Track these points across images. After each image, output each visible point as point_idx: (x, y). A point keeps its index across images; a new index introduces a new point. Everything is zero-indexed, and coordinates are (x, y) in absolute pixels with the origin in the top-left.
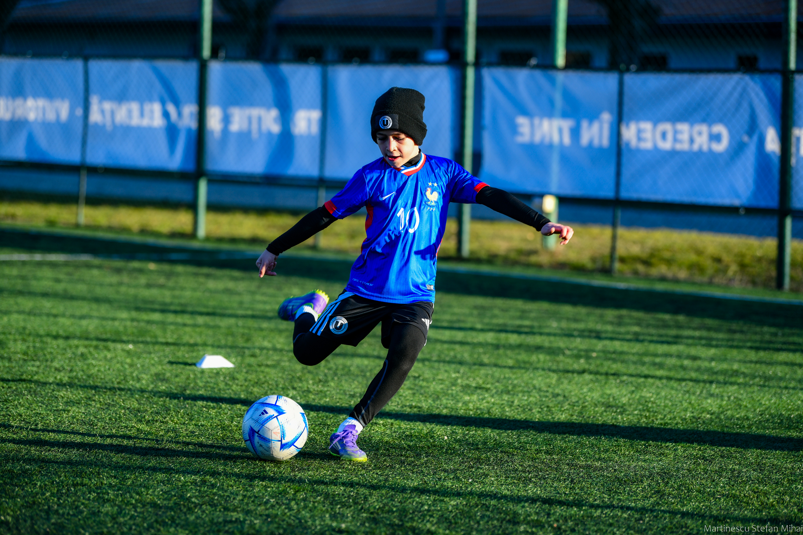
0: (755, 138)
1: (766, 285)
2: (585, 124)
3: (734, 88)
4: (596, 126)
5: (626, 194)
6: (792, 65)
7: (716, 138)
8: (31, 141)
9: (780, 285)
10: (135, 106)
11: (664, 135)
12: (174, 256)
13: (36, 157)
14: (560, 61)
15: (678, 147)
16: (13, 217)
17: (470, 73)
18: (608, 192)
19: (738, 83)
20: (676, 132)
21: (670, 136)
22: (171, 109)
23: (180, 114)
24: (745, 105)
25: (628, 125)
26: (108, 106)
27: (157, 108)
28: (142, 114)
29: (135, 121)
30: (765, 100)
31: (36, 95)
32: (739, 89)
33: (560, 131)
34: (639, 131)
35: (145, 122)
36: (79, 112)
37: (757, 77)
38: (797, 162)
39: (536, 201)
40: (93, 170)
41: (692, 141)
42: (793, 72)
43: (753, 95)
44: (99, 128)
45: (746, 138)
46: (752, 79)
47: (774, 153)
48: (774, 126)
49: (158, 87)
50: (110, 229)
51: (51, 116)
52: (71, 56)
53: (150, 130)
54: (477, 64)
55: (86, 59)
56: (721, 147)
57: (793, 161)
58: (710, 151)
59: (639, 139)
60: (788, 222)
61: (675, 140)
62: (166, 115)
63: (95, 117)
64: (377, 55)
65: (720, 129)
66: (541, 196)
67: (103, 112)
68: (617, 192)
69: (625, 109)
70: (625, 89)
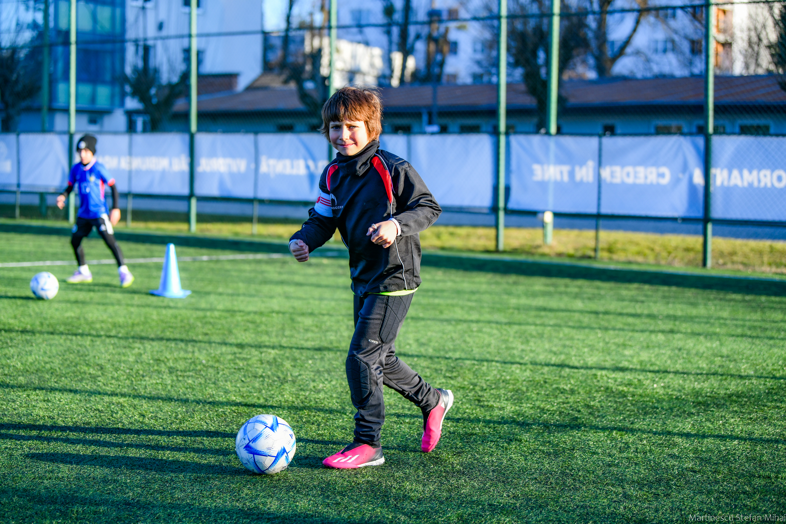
0: (687, 175)
1: (697, 266)
2: (577, 169)
3: (673, 145)
4: (584, 170)
5: (605, 210)
6: (711, 129)
7: (662, 175)
8: (221, 183)
9: (704, 264)
10: (288, 162)
11: (628, 175)
12: (330, 254)
13: (225, 194)
14: (553, 130)
15: (638, 181)
16: (208, 230)
17: (503, 139)
18: (593, 210)
19: (676, 142)
20: (636, 173)
21: (632, 175)
22: (311, 163)
23: (316, 167)
24: (680, 155)
25: (605, 169)
26: (272, 162)
27: (301, 164)
28: (292, 167)
29: (288, 171)
30: (694, 152)
31: (224, 156)
32: (676, 146)
33: (561, 173)
34: (612, 172)
35: (295, 172)
36: (253, 166)
37: (688, 138)
38: (715, 190)
39: (540, 215)
40: (262, 202)
42: (711, 135)
43: (685, 149)
44: (267, 176)
45: (680, 175)
46: (685, 139)
47: (699, 184)
48: (700, 167)
49: (302, 150)
50: (270, 236)
51: (234, 169)
52: (247, 132)
53: (297, 177)
54: (507, 134)
55: (256, 133)
56: (666, 180)
57: (712, 189)
58: (658, 184)
59: (612, 177)
60: (710, 227)
61: (636, 177)
62: (308, 167)
63: (264, 168)
64: (451, 128)
65: (664, 170)
66: (543, 212)
67: (268, 166)
68: (599, 209)
69: (603, 159)
70: (603, 147)
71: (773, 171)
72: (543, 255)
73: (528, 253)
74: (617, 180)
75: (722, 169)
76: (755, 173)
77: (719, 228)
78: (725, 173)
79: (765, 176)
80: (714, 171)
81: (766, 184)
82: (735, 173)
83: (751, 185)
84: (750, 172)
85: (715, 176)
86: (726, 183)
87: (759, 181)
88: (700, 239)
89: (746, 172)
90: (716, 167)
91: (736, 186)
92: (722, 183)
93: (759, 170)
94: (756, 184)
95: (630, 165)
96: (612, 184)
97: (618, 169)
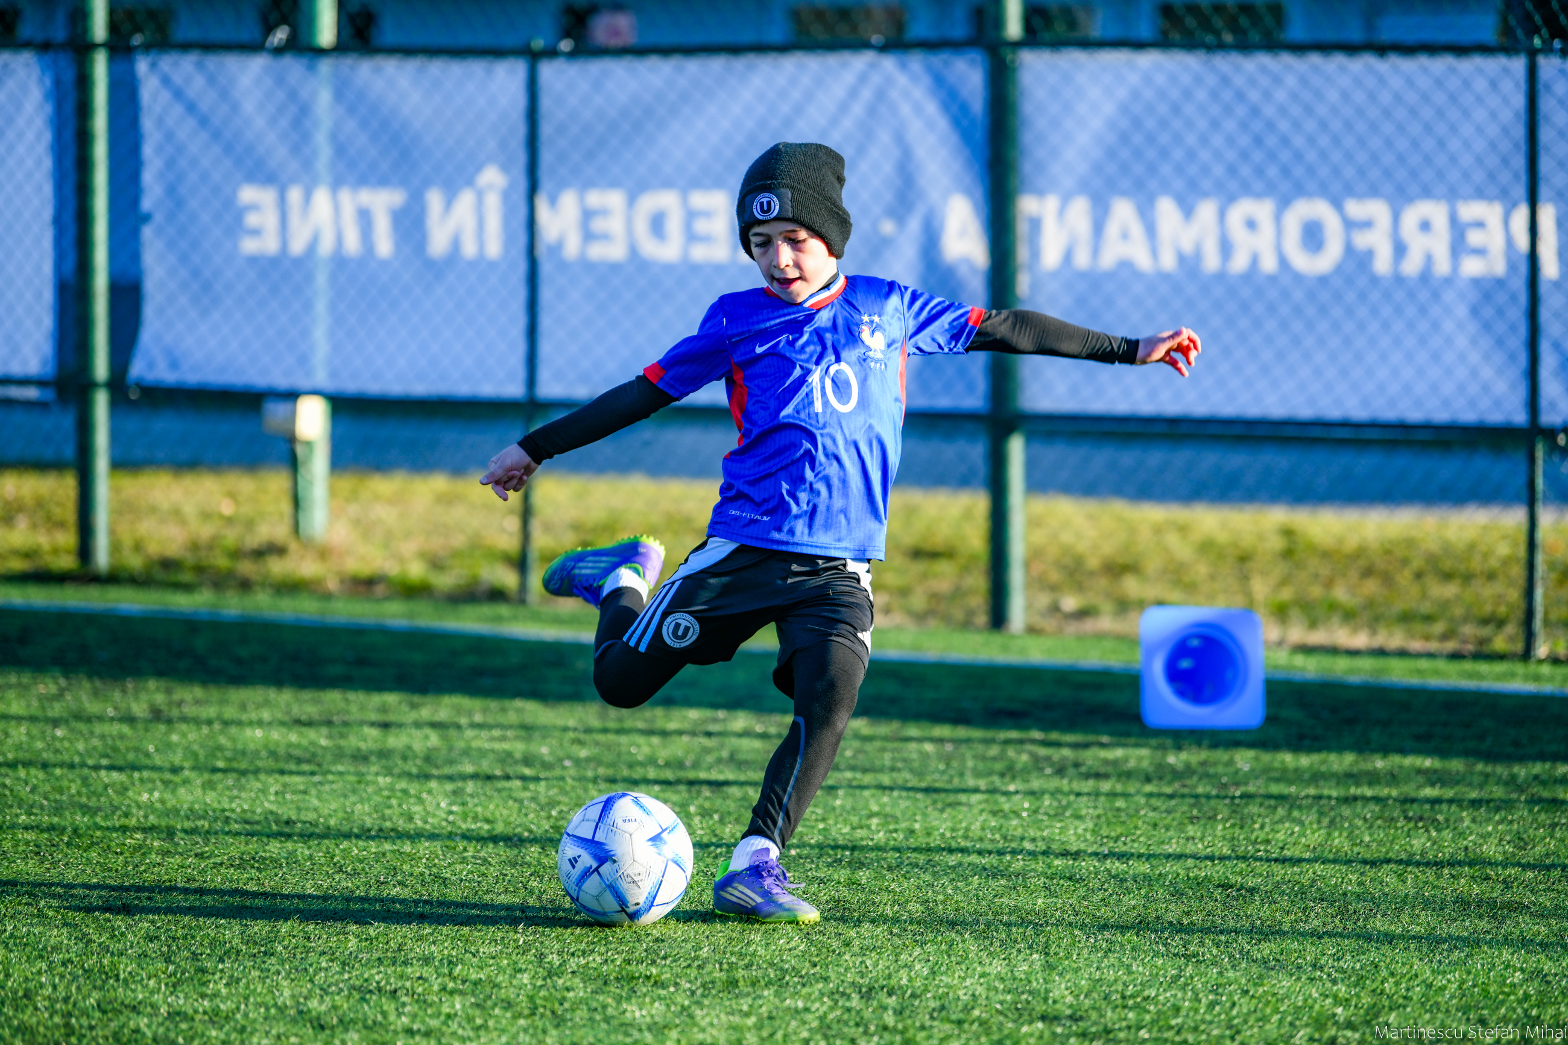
0: (914, 224)
1: (966, 622)
2: (434, 199)
3: (853, 93)
4: (464, 205)
6: (1014, 28)
9: (998, 618)
11: (657, 224)
14: (326, 31)
15: (699, 253)
17: (100, 67)
18: (503, 383)
19: (863, 79)
20: (691, 216)
21: (674, 225)
24: (884, 137)
25: (553, 201)
30: (943, 124)
32: (867, 94)
33: (365, 217)
34: (588, 215)
37: (916, 61)
38: (1035, 286)
39: (275, 411)
42: (1014, 47)
43: (905, 109)
45: (888, 227)
46: (903, 66)
47: (967, 261)
48: (968, 192)
54: (120, 47)
59: (589, 236)
60: (1016, 448)
61: (691, 237)
66: (292, 396)
68: (531, 380)
69: (546, 157)
70: (546, 103)
71: (1284, 203)
72: (291, 587)
73: (220, 581)
74: (615, 251)
75: (1066, 199)
76: (1207, 211)
77: (1053, 453)
78: (1080, 210)
79: (1251, 224)
80: (1027, 205)
81: (1255, 260)
82: (1123, 211)
83: (1189, 263)
84: (1188, 211)
85: (1036, 224)
86: (1082, 259)
87: (1226, 248)
88: (979, 503)
89: (1166, 209)
90: (1040, 193)
91: (1126, 265)
92: (1068, 256)
93: (1229, 199)
94: (1211, 260)
95: (667, 184)
96: (587, 265)
97: (614, 199)
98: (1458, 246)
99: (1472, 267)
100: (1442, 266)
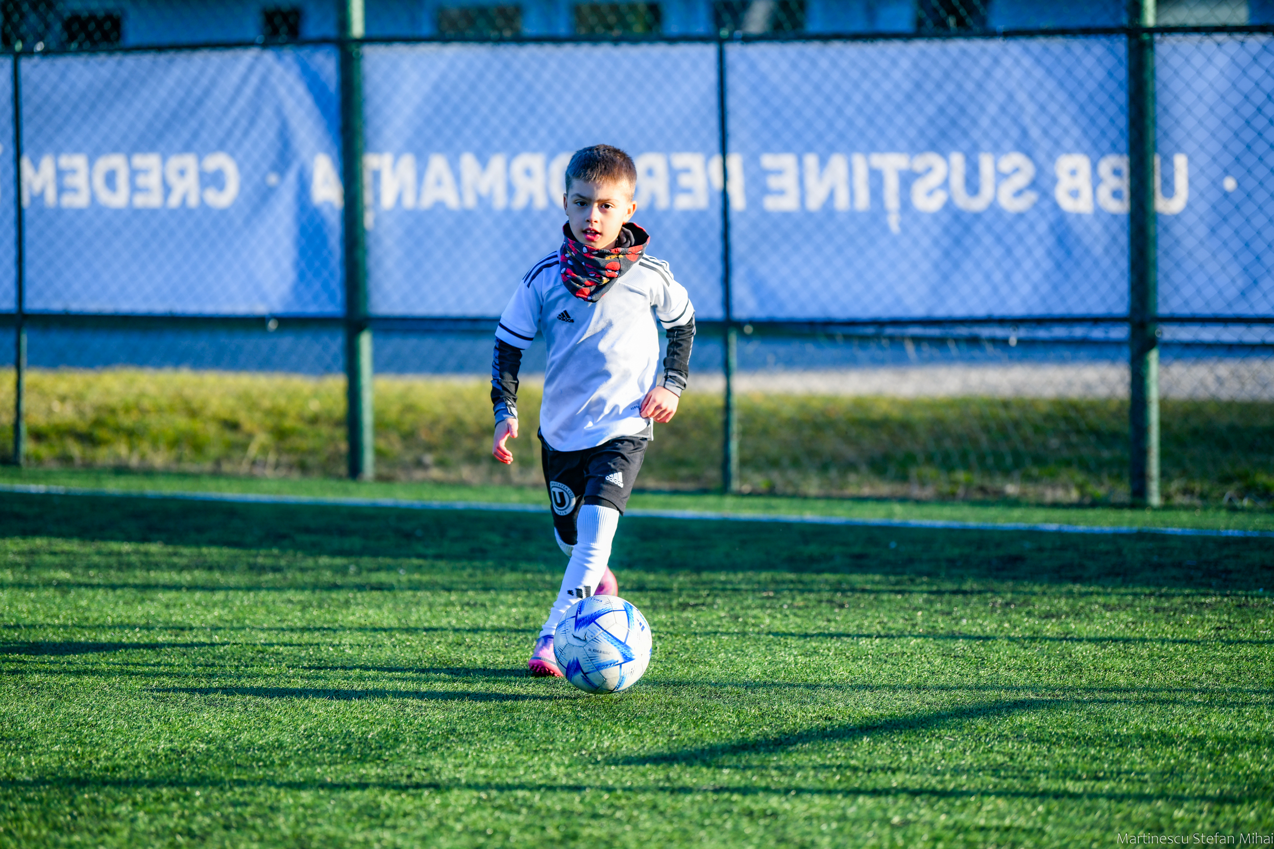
0: (291, 177)
1: (327, 471)
3: (245, 79)
6: (357, 29)
7: (215, 180)
9: (355, 470)
11: (110, 179)
15: (140, 201)
19: (251, 69)
20: (134, 173)
21: (122, 180)
24: (268, 111)
25: (37, 163)
30: (308, 101)
32: (254, 80)
34: (60, 173)
37: (289, 55)
38: (377, 221)
41: (167, 189)
42: (359, 42)
43: (282, 91)
45: (273, 179)
46: (279, 58)
47: (330, 204)
48: (327, 152)
56: (225, 197)
57: (369, 220)
58: (204, 207)
59: (61, 190)
60: (366, 341)
61: (134, 189)
65: (221, 161)
68: (20, 298)
69: (27, 131)
70: (26, 90)
74: (80, 200)
75: (397, 157)
76: (497, 163)
78: (407, 162)
79: (528, 173)
80: (372, 162)
81: (531, 200)
82: (438, 164)
83: (485, 203)
84: (483, 162)
85: (377, 175)
86: (409, 201)
87: (511, 190)
88: (337, 384)
89: (468, 161)
90: (379, 151)
91: (439, 204)
92: (399, 199)
93: (513, 154)
94: (500, 202)
95: (116, 150)
96: (59, 211)
97: (79, 161)
98: (674, 188)
99: (683, 202)
100: (663, 203)
